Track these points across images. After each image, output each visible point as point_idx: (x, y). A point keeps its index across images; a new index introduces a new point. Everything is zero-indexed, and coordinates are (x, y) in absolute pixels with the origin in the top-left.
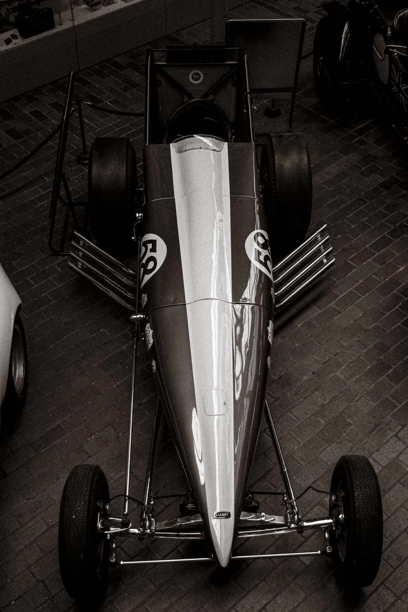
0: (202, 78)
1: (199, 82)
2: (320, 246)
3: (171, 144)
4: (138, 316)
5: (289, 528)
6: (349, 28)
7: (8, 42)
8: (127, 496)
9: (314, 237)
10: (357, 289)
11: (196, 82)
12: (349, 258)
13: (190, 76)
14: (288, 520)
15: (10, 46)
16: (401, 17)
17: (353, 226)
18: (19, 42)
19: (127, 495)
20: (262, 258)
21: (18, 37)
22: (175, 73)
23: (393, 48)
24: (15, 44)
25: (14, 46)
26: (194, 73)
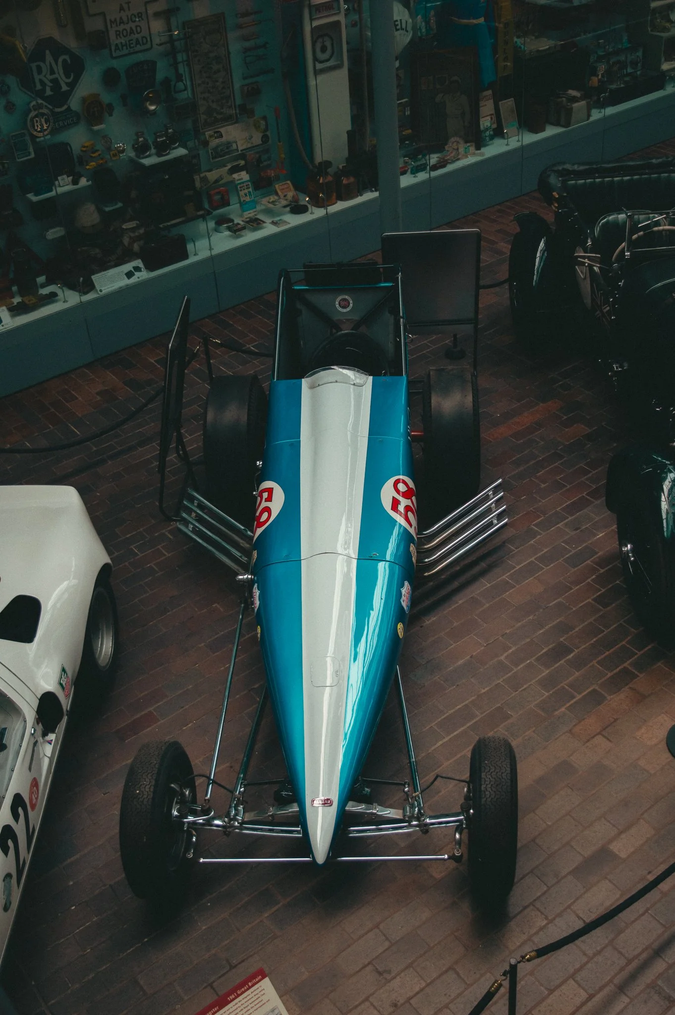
0: (351, 305)
1: (348, 309)
2: (492, 503)
3: (303, 379)
4: (245, 577)
5: (410, 826)
6: (546, 244)
7: (129, 275)
8: (211, 780)
9: (485, 493)
10: (540, 559)
11: (345, 310)
12: (534, 523)
13: (337, 303)
14: (407, 813)
15: (133, 280)
16: (603, 224)
17: (543, 486)
18: (144, 275)
19: (212, 778)
20: (401, 508)
21: (142, 269)
22: (319, 300)
23: (584, 257)
24: (138, 278)
25: (138, 280)
26: (342, 299)
